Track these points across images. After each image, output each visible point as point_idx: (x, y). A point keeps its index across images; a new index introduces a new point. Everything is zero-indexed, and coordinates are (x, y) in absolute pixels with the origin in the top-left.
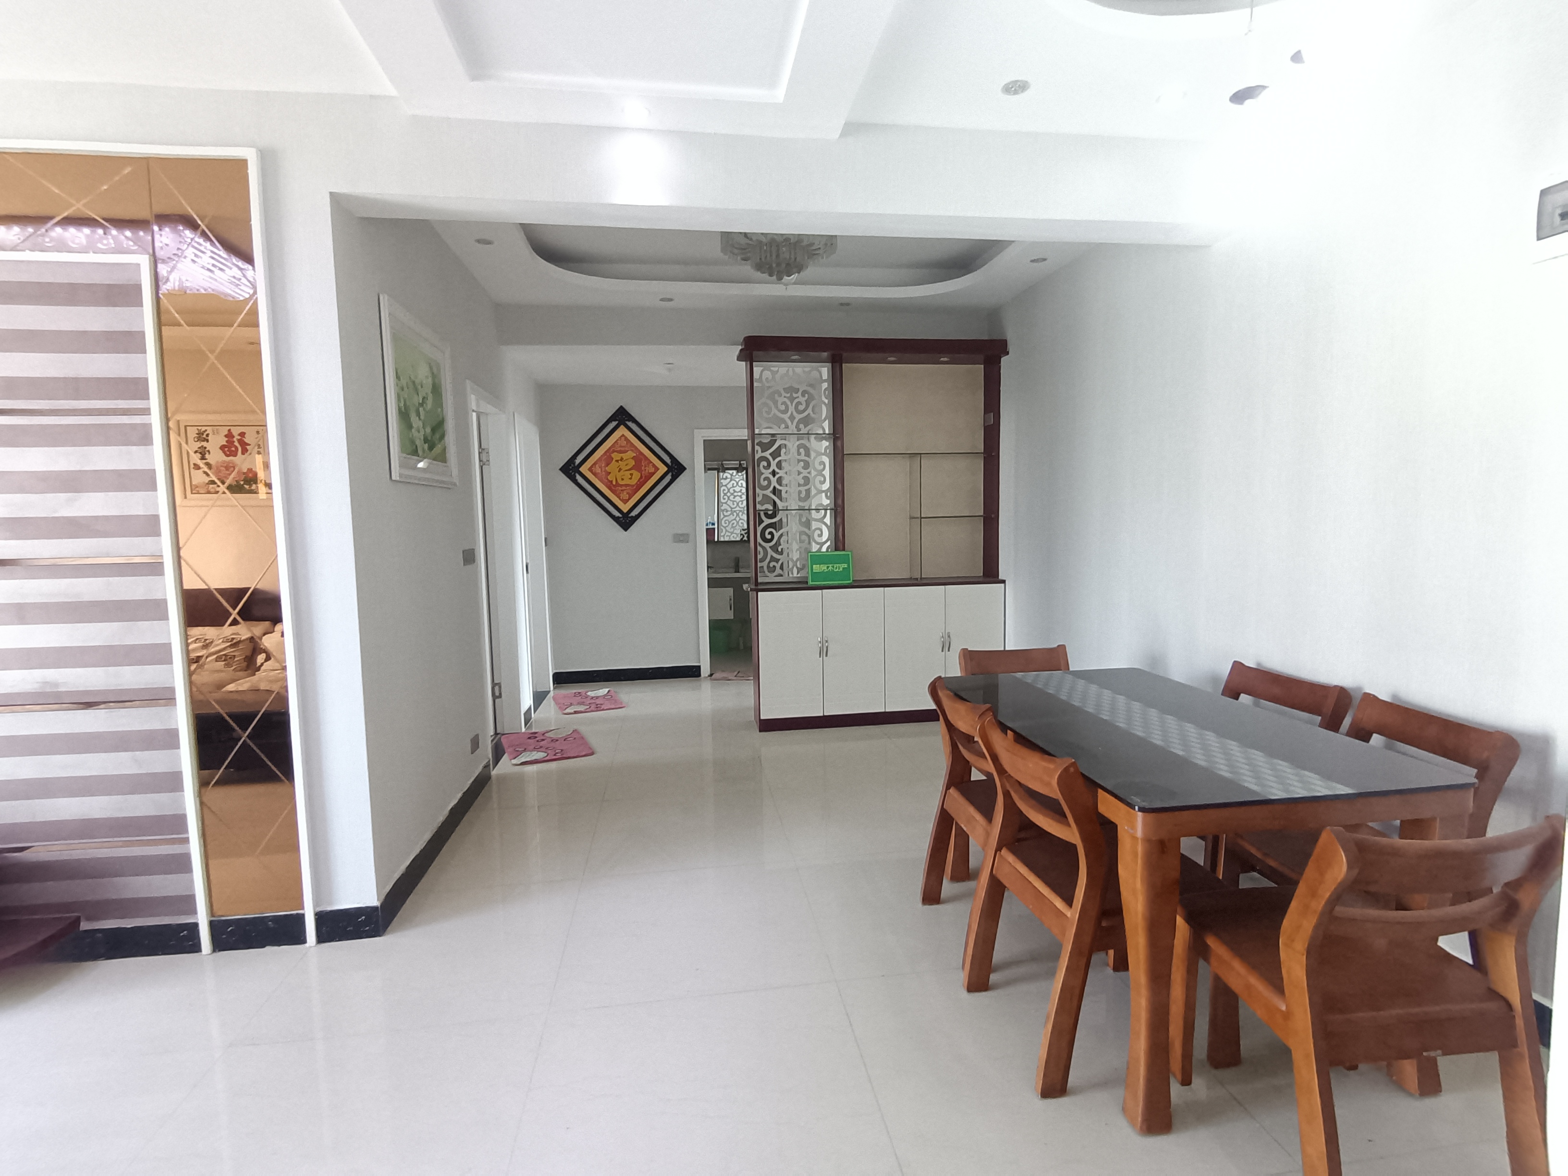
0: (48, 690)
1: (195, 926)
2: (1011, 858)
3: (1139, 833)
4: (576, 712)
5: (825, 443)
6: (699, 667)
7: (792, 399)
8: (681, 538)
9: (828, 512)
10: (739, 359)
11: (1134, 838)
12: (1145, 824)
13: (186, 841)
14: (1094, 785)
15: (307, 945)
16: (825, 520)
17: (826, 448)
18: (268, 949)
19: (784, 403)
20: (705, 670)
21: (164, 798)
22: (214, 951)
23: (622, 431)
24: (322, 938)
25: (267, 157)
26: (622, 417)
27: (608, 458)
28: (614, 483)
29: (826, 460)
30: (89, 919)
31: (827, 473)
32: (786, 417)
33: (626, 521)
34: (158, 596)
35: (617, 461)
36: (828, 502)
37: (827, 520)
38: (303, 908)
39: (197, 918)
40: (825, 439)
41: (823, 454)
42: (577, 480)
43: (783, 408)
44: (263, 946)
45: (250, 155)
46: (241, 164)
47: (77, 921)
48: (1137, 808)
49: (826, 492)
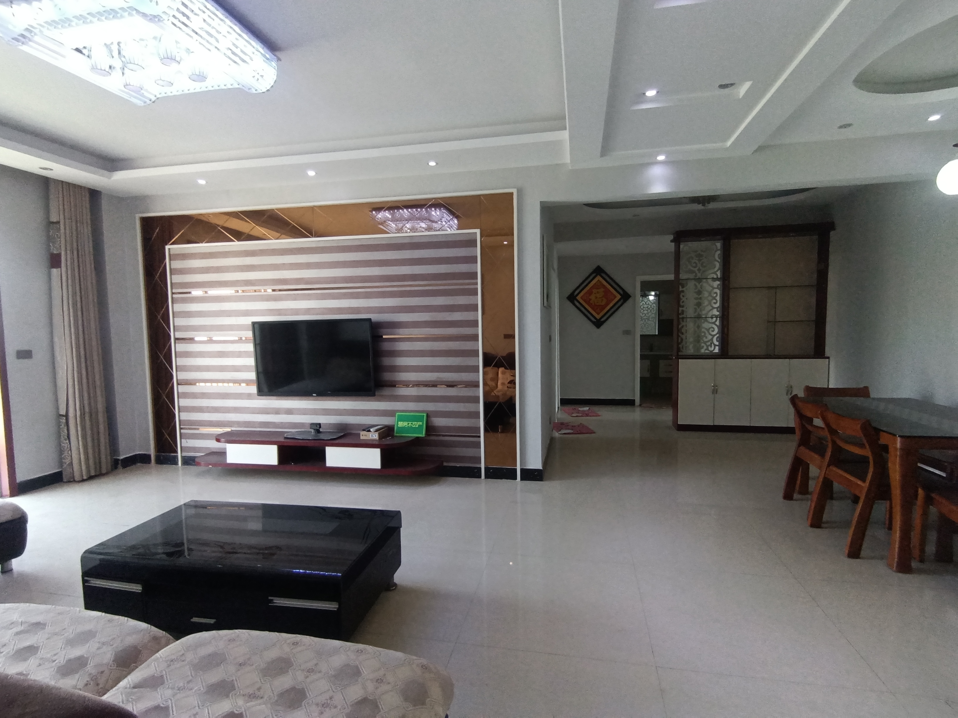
0: (439, 380)
1: (480, 468)
2: (834, 469)
3: (898, 445)
4: (577, 416)
5: (718, 283)
6: (635, 400)
7: (700, 260)
8: (627, 332)
9: (718, 318)
10: (672, 241)
11: (896, 449)
12: (901, 442)
13: (479, 437)
14: (878, 431)
15: (517, 480)
16: (716, 323)
17: (718, 285)
18: (504, 480)
19: (695, 263)
20: (638, 401)
21: (473, 420)
22: (485, 478)
23: (598, 278)
24: (522, 479)
25: (520, 192)
26: (599, 271)
27: (590, 293)
28: (593, 304)
29: (718, 291)
30: (447, 462)
31: (718, 298)
32: (696, 269)
33: (598, 324)
34: (476, 348)
35: (595, 293)
36: (718, 313)
37: (718, 323)
38: (516, 467)
39: (481, 465)
40: (718, 281)
41: (716, 288)
42: (575, 303)
43: (694, 265)
44: (502, 479)
45: (515, 191)
46: (511, 194)
47: (442, 462)
48: (897, 436)
49: (717, 308)
